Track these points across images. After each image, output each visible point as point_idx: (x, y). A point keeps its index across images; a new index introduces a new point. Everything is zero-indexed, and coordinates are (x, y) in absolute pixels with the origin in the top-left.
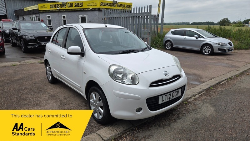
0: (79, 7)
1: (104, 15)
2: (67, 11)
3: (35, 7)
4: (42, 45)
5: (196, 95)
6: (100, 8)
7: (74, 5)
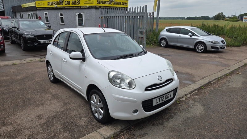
0: (76, 4)
1: (101, 14)
2: (64, 8)
3: (32, 4)
4: (41, 43)
5: (188, 94)
6: (96, 6)
7: (71, 3)
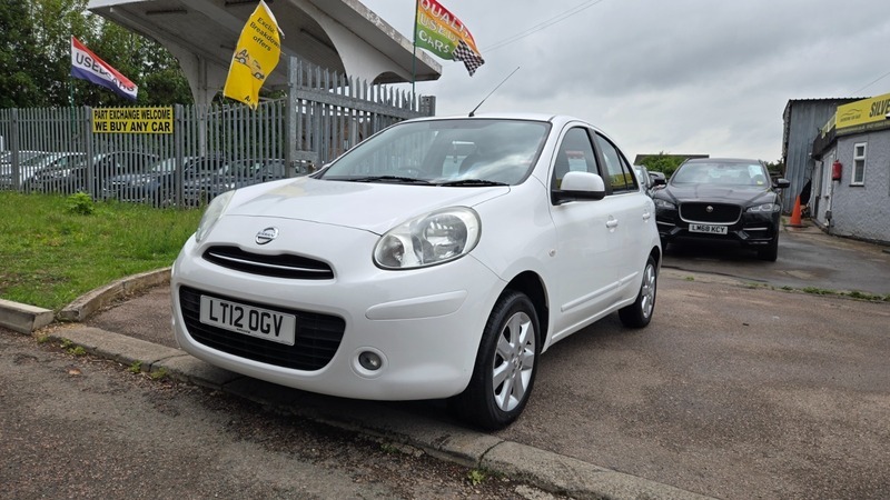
4: (690, 230)
